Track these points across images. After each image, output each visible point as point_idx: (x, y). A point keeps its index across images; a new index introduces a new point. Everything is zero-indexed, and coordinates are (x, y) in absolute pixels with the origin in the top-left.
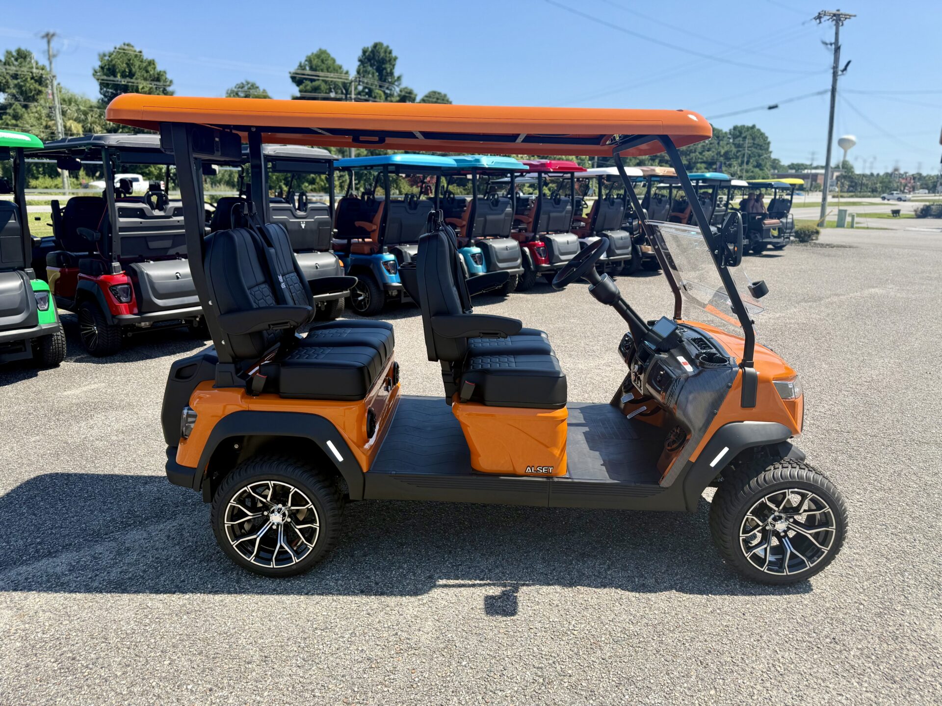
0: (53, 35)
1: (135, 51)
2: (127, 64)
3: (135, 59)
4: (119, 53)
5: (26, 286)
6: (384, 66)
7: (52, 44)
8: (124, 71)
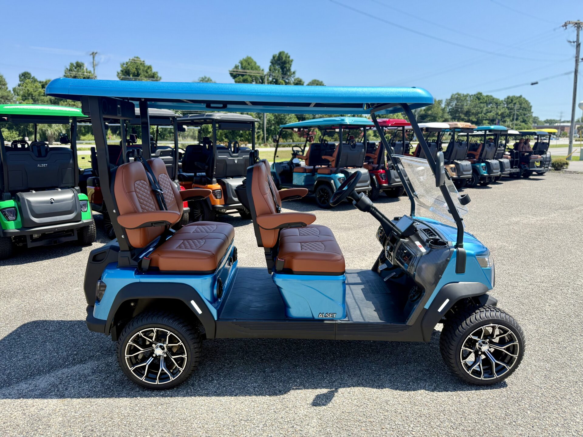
0: (96, 53)
1: (141, 61)
2: (136, 69)
3: (141, 66)
4: (132, 62)
5: (75, 197)
6: (285, 65)
7: (96, 58)
8: (135, 73)
